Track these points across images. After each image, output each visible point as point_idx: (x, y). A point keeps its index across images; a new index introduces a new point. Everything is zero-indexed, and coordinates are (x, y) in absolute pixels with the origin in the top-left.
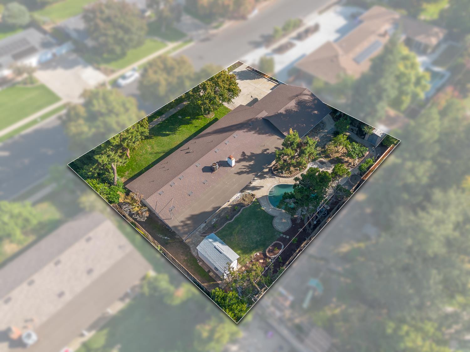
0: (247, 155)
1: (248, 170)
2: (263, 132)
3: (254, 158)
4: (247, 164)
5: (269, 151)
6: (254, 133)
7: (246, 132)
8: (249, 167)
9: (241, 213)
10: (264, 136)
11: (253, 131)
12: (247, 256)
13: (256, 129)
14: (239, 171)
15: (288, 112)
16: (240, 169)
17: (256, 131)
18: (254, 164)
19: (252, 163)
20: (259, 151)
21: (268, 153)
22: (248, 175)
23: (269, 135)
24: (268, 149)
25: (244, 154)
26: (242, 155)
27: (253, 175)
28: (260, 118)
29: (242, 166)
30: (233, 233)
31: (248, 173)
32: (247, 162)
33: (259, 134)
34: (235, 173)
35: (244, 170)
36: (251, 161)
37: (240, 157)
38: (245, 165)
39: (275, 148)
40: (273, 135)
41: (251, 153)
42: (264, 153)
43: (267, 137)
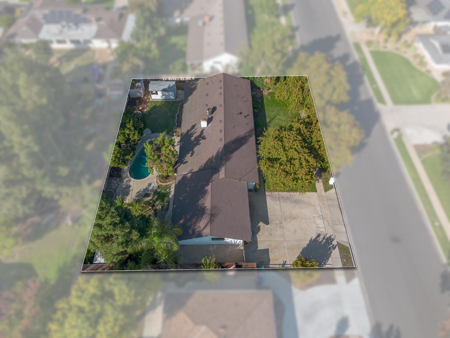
0: (201, 140)
1: (190, 132)
2: (208, 163)
3: (195, 142)
4: (195, 136)
5: (188, 156)
6: (213, 155)
7: (219, 150)
8: (192, 135)
9: (175, 122)
10: (205, 162)
11: (216, 156)
12: (151, 106)
13: (215, 159)
14: (195, 128)
15: (204, 193)
16: (196, 129)
17: (214, 158)
18: (191, 139)
19: (193, 138)
20: (196, 149)
21: (188, 154)
22: (187, 130)
23: (202, 166)
24: (191, 156)
25: (204, 138)
26: (204, 137)
27: (184, 132)
28: (221, 168)
29: (196, 132)
30: (169, 110)
31: (188, 131)
32: (197, 136)
33: (209, 159)
34: (196, 124)
35: (193, 130)
36: (195, 138)
37: (205, 134)
38: (195, 134)
39: (187, 161)
40: (199, 169)
41: (200, 144)
42: (191, 151)
43: (202, 163)
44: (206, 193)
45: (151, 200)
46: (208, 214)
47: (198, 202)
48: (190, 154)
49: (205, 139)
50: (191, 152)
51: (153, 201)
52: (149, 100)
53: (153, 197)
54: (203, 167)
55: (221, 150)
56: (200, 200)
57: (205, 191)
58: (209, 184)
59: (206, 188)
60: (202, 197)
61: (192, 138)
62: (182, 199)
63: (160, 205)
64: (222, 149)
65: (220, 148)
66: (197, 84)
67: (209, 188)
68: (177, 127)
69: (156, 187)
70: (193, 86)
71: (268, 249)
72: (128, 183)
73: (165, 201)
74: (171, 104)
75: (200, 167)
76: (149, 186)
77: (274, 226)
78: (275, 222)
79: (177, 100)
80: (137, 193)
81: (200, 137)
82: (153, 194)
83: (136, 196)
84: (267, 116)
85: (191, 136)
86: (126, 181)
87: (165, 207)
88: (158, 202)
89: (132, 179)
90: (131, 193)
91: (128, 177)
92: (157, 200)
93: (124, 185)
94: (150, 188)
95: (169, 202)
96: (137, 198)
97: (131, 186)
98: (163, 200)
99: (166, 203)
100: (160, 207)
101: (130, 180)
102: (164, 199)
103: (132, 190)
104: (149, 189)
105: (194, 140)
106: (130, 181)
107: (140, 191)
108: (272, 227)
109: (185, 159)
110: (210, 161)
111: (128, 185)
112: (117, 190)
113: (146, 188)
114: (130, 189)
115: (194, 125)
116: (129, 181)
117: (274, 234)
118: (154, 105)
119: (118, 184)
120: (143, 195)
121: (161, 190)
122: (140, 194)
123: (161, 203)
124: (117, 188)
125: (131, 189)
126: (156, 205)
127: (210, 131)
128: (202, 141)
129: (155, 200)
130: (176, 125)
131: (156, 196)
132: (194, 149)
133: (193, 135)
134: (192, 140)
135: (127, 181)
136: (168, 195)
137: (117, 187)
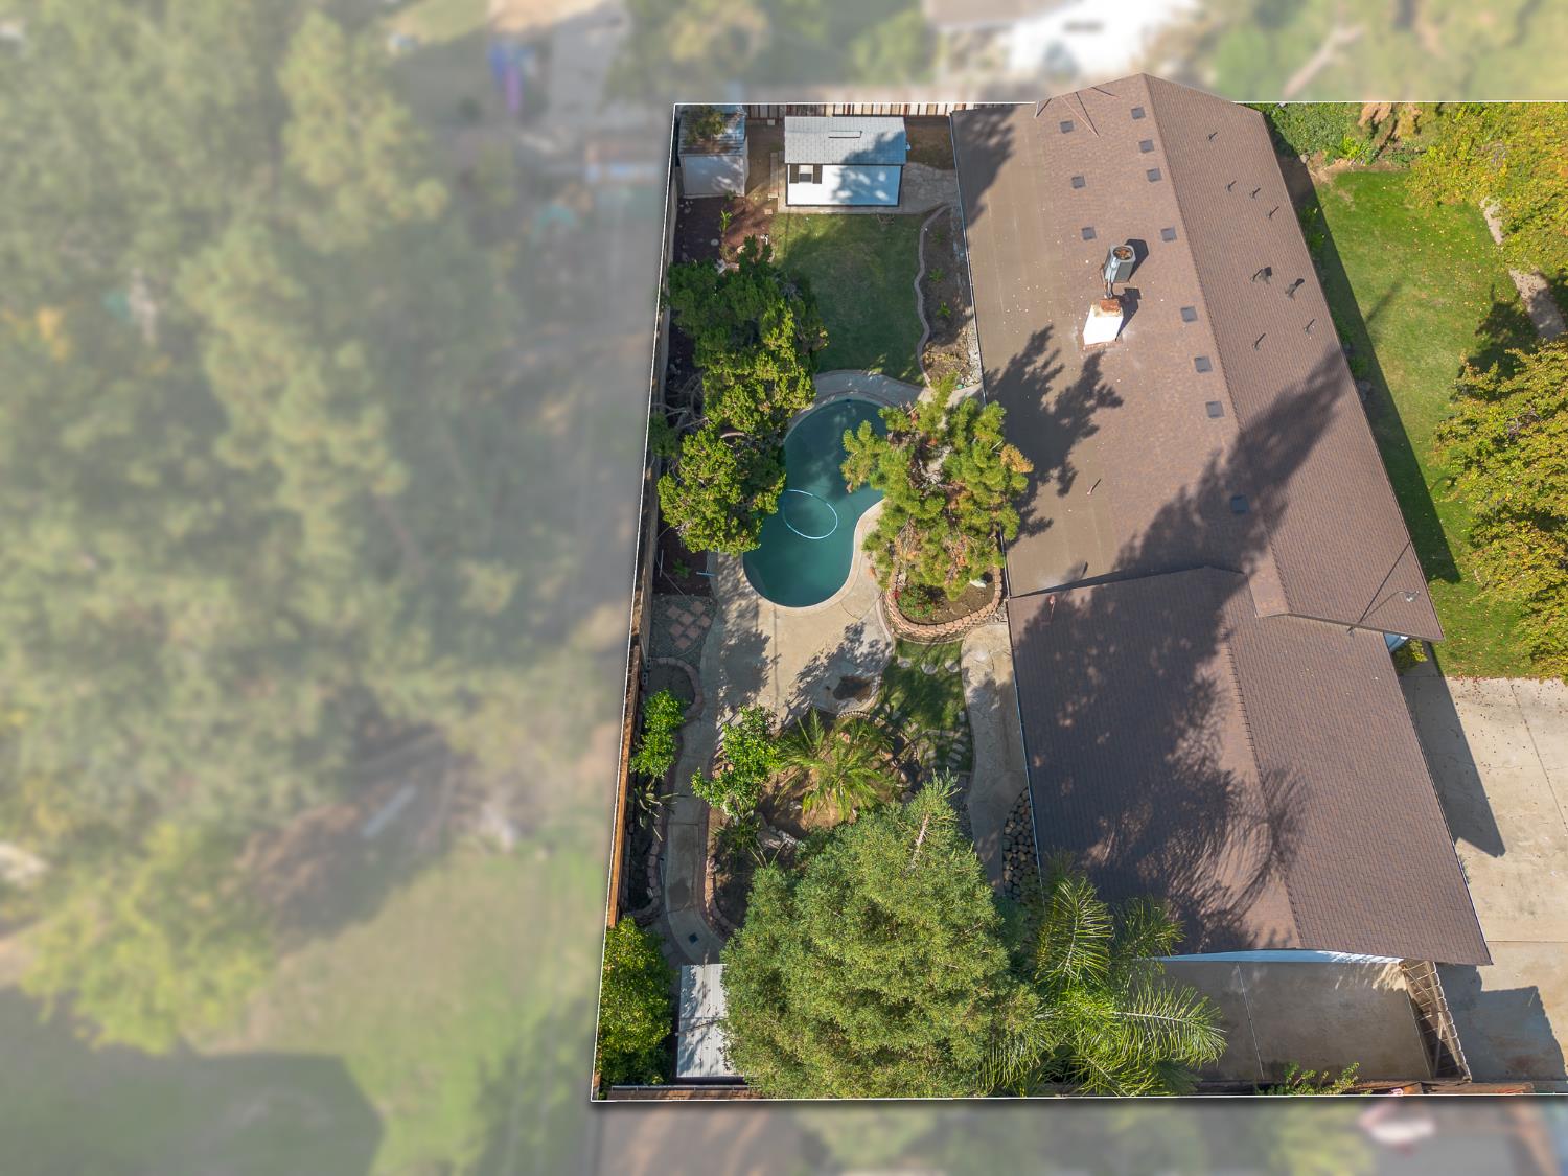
0: (1098, 412)
1: (1029, 369)
2: (1168, 534)
3: (1065, 422)
4: (1058, 386)
5: (1049, 491)
6: (1183, 490)
7: (1213, 465)
8: (1039, 384)
9: (915, 317)
10: (1143, 526)
11: (1200, 494)
12: (791, 240)
13: (1200, 511)
14: (1051, 346)
17: (1192, 506)
18: (1040, 403)
19: (1049, 401)
20: (1079, 457)
21: (1048, 478)
22: (1010, 357)
23: (1132, 548)
24: (1063, 491)
25: (1110, 400)
26: (1110, 393)
27: (997, 371)
28: (1252, 561)
29: (1062, 368)
31: (1018, 365)
32: (1068, 389)
33: (1167, 511)
34: (1051, 328)
35: (1040, 361)
36: (1058, 402)
37: (1108, 378)
38: (1058, 376)
39: (1048, 519)
40: (1121, 562)
41: (1095, 429)
42: (1055, 466)
43: (1132, 532)
44: (1209, 699)
45: (876, 713)
46: (1256, 820)
47: (1172, 749)
48: (1054, 485)
49: (1117, 403)
50: (1055, 473)
51: (889, 717)
52: (775, 210)
53: (886, 699)
54: (1138, 553)
55: (1222, 462)
56: (1182, 734)
57: (1199, 687)
58: (1214, 653)
59: (1204, 672)
60: (1192, 723)
61: (1044, 400)
62: (1068, 722)
63: (925, 743)
64: (1230, 461)
65: (1217, 453)
66: (1009, 129)
67: (1219, 669)
68: (930, 339)
69: (888, 645)
70: (994, 141)
71: (1534, 989)
72: (746, 624)
73: (949, 722)
74: (883, 230)
75: (1122, 551)
76: (852, 641)
77: (1531, 862)
78: (1532, 842)
79: (908, 209)
80: (803, 675)
81: (1090, 396)
82: (878, 680)
83: (801, 692)
84: (1354, 288)
85: (1037, 387)
86: (735, 614)
87: (955, 751)
88: (915, 726)
89: (766, 605)
90: (770, 673)
91: (743, 595)
92: (905, 713)
93: (731, 634)
94: (857, 653)
95: (967, 723)
96: (803, 702)
97: (767, 639)
98: (936, 718)
99: (955, 728)
100: (931, 753)
101: (757, 606)
102: (942, 709)
103: (775, 661)
104: (856, 658)
105: (1056, 412)
106: (756, 615)
107: (817, 668)
108: (1526, 868)
109: (1033, 511)
110: (1171, 518)
111: (748, 632)
112: (703, 659)
113: (841, 648)
114: (764, 654)
115: (1039, 330)
116: (749, 615)
117: (1544, 904)
118: (803, 231)
119: (705, 630)
120: (834, 687)
121: (917, 663)
122: (818, 681)
123: (931, 731)
124: (700, 647)
125: (768, 653)
126: (907, 741)
127: (1137, 365)
128: (1099, 417)
129: (897, 714)
130: (923, 331)
131: (896, 695)
132: (1071, 458)
133: (1048, 385)
134: (1045, 409)
135: (741, 615)
136: (956, 690)
137: (699, 643)
